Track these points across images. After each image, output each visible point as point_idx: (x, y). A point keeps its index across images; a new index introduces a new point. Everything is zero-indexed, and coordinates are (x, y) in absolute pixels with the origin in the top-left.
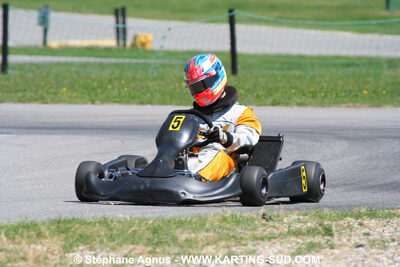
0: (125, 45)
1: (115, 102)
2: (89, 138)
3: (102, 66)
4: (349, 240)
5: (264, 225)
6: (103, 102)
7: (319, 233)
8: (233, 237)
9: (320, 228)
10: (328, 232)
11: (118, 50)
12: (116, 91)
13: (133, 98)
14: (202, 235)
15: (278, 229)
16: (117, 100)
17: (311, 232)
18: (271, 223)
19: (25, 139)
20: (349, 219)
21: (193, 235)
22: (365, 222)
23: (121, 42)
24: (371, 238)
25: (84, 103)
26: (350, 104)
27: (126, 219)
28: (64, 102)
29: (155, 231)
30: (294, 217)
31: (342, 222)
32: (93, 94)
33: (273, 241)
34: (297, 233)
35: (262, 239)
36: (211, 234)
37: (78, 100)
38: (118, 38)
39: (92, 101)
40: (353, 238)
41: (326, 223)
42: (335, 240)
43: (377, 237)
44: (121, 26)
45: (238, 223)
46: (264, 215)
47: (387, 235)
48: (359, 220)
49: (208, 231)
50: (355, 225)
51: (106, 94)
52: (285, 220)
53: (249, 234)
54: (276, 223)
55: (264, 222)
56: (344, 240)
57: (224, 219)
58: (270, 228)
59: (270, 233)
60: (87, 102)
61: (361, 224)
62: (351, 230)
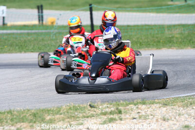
0: (42, 23)
1: (32, 52)
2: (15, 70)
3: (28, 34)
4: (130, 116)
5: (89, 110)
6: (25, 52)
7: (116, 113)
8: (73, 117)
9: (117, 111)
10: (120, 112)
11: (39, 26)
12: (32, 46)
14: (58, 116)
15: (95, 112)
16: (32, 50)
17: (111, 113)
18: (93, 109)
20: (132, 105)
21: (53, 117)
22: (139, 107)
24: (140, 114)
25: (16, 53)
26: (146, 49)
27: (21, 110)
28: (6, 52)
29: (35, 115)
30: (105, 105)
31: (128, 107)
32: (21, 48)
33: (93, 118)
34: (105, 114)
35: (88, 117)
36: (62, 116)
37: (13, 51)
38: (39, 20)
39: (21, 52)
40: (132, 115)
41: (120, 108)
42: (123, 116)
43: (144, 114)
44: (40, 14)
45: (76, 110)
46: (90, 105)
47: (148, 113)
48: (137, 106)
49: (61, 114)
50: (135, 108)
51: (27, 48)
52: (100, 107)
53: (81, 115)
54: (95, 109)
55: (90, 109)
56: (128, 116)
57: (70, 108)
58: (92, 112)
59: (92, 114)
60: (18, 52)
61: (137, 108)
62: (132, 111)
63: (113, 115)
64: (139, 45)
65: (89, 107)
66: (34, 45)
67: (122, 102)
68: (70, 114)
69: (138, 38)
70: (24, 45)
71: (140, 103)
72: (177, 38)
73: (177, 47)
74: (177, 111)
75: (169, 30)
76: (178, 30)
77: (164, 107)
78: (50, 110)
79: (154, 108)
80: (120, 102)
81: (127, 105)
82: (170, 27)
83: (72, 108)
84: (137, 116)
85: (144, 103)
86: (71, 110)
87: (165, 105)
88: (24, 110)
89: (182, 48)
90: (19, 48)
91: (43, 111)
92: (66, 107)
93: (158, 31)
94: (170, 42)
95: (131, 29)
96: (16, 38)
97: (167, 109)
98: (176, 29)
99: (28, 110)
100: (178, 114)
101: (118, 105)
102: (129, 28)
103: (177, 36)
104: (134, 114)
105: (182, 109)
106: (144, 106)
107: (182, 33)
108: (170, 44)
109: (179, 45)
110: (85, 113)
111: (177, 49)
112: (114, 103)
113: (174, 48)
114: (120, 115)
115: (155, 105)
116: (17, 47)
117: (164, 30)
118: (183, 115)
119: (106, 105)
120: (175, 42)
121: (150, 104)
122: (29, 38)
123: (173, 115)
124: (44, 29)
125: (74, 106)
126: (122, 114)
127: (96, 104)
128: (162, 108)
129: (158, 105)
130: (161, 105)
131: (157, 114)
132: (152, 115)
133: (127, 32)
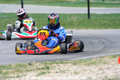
4: (54, 71)
7: (46, 69)
8: (19, 71)
9: (46, 67)
10: (48, 68)
14: (10, 70)
15: (33, 68)
17: (43, 69)
18: (31, 66)
20: (55, 64)
21: (7, 71)
30: (38, 64)
31: (52, 65)
33: (32, 71)
34: (39, 69)
35: (28, 71)
36: (13, 70)
40: (55, 70)
41: (47, 65)
42: (50, 71)
43: (63, 69)
45: (21, 66)
46: (29, 64)
47: (65, 69)
48: (58, 65)
49: (12, 69)
50: (56, 66)
52: (35, 65)
53: (24, 70)
54: (33, 66)
55: (29, 66)
56: (53, 71)
57: (17, 65)
58: (31, 68)
59: (31, 69)
61: (58, 66)
62: (55, 67)
63: (44, 70)
67: (48, 62)
68: (17, 69)
71: (60, 63)
72: (75, 22)
73: (76, 28)
74: (83, 68)
75: (69, 17)
76: (75, 17)
77: (74, 65)
78: (5, 66)
79: (68, 66)
82: (70, 15)
84: (59, 71)
85: (62, 63)
86: (18, 66)
87: (75, 64)
89: (79, 29)
92: (14, 64)
93: (63, 18)
94: (72, 25)
97: (76, 67)
98: (74, 16)
100: (83, 70)
103: (75, 21)
104: (57, 70)
105: (85, 67)
106: (62, 65)
107: (77, 20)
108: (72, 26)
109: (77, 27)
110: (26, 68)
111: (76, 29)
112: (44, 62)
113: (75, 29)
114: (48, 70)
115: (69, 64)
117: (67, 17)
118: (87, 70)
120: (75, 25)
121: (65, 63)
123: (81, 71)
125: (19, 64)
126: (49, 69)
127: (32, 63)
128: (73, 66)
129: (70, 64)
130: (72, 64)
131: (71, 70)
132: (67, 70)
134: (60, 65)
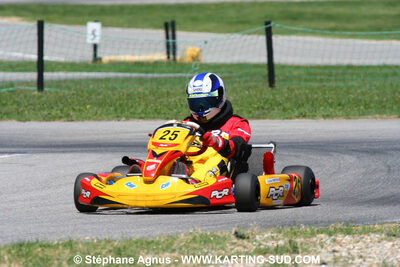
0: (175, 59)
1: (141, 118)
2: (99, 155)
3: (141, 81)
5: (233, 244)
6: (127, 118)
7: (288, 251)
9: (288, 246)
10: (295, 250)
11: (169, 64)
12: (142, 108)
13: (159, 113)
15: (245, 247)
16: (143, 115)
17: (277, 250)
18: (240, 241)
19: (35, 158)
20: (322, 236)
22: (338, 238)
23: (171, 56)
24: (338, 254)
25: (109, 120)
26: (377, 115)
27: (93, 241)
28: (89, 119)
29: (119, 252)
30: (267, 235)
31: (314, 239)
32: (119, 111)
34: (265, 252)
36: (176, 254)
37: (103, 116)
38: (168, 53)
39: (118, 118)
40: (319, 255)
41: (297, 240)
43: (344, 254)
44: (171, 41)
46: (236, 233)
47: (355, 252)
48: (333, 237)
49: (173, 251)
50: (328, 242)
51: (132, 110)
52: (258, 237)
54: (245, 242)
55: (235, 240)
57: (194, 239)
58: (239, 247)
60: (113, 119)
61: (334, 240)
62: (322, 247)
63: (280, 254)
64: (362, 107)
65: (233, 237)
66: (147, 105)
67: (303, 227)
69: (363, 94)
70: (127, 104)
71: (341, 230)
77: (389, 241)
78: (153, 242)
79: (368, 241)
80: (299, 227)
81: (313, 234)
83: (198, 239)
84: (330, 258)
85: (348, 232)
86: (196, 242)
87: (393, 235)
88: (99, 241)
90: (116, 110)
91: (136, 243)
92: (185, 235)
95: (352, 75)
96: (114, 89)
99: (108, 241)
101: (295, 234)
102: (350, 71)
104: (325, 255)
106: (348, 238)
110: (222, 248)
112: (287, 230)
115: (372, 235)
116: (112, 109)
119: (269, 234)
121: (361, 233)
122: (140, 89)
124: (174, 72)
125: (202, 235)
126: (297, 253)
127: (249, 231)
128: (384, 242)
129: (377, 237)
130: (383, 236)
131: (373, 255)
132: (361, 257)
133: (344, 80)
134: (340, 237)
